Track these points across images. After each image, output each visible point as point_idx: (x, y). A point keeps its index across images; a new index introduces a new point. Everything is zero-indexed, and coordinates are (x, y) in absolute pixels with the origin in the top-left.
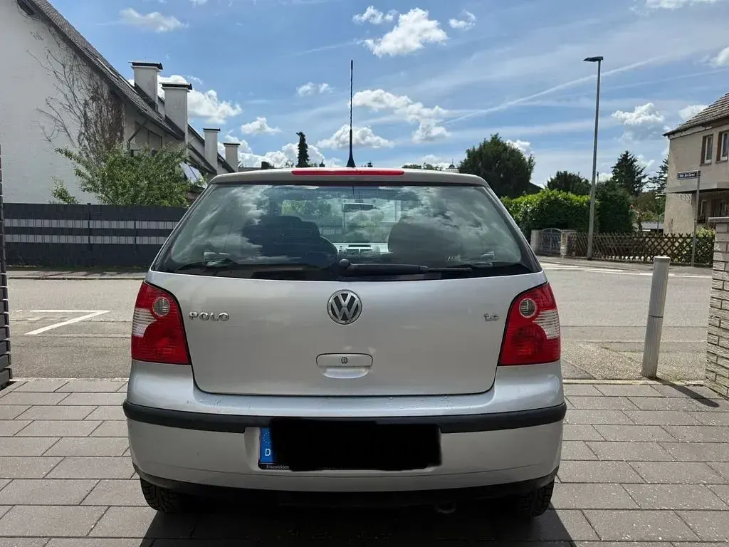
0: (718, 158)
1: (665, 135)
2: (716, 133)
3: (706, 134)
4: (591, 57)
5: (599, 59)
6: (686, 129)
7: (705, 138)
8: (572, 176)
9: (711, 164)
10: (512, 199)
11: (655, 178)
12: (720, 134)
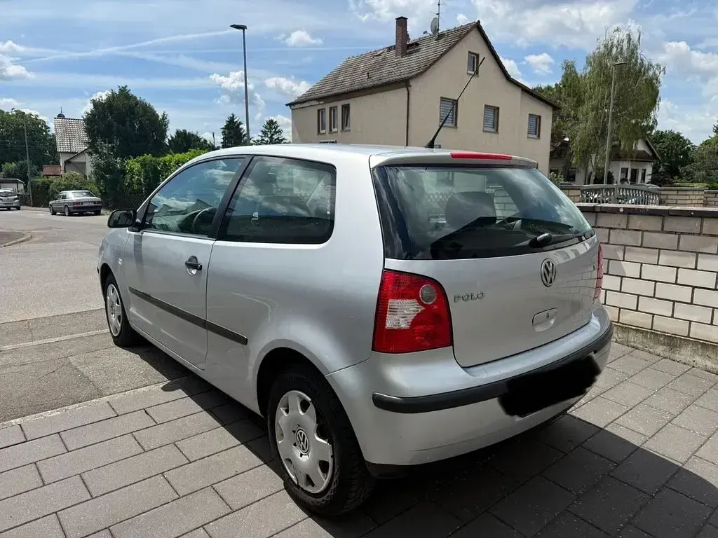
0: (331, 130)
1: (287, 105)
2: (327, 107)
3: (320, 107)
4: (236, 24)
5: (243, 28)
6: (304, 102)
7: (319, 111)
8: (191, 135)
9: (325, 133)
10: (159, 157)
11: (258, 141)
12: (331, 108)
